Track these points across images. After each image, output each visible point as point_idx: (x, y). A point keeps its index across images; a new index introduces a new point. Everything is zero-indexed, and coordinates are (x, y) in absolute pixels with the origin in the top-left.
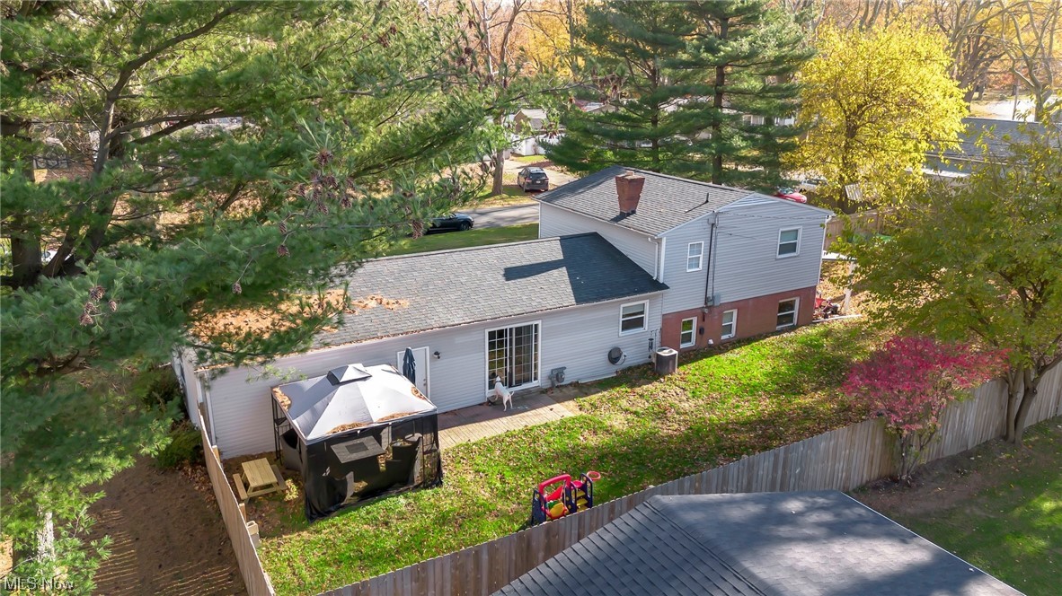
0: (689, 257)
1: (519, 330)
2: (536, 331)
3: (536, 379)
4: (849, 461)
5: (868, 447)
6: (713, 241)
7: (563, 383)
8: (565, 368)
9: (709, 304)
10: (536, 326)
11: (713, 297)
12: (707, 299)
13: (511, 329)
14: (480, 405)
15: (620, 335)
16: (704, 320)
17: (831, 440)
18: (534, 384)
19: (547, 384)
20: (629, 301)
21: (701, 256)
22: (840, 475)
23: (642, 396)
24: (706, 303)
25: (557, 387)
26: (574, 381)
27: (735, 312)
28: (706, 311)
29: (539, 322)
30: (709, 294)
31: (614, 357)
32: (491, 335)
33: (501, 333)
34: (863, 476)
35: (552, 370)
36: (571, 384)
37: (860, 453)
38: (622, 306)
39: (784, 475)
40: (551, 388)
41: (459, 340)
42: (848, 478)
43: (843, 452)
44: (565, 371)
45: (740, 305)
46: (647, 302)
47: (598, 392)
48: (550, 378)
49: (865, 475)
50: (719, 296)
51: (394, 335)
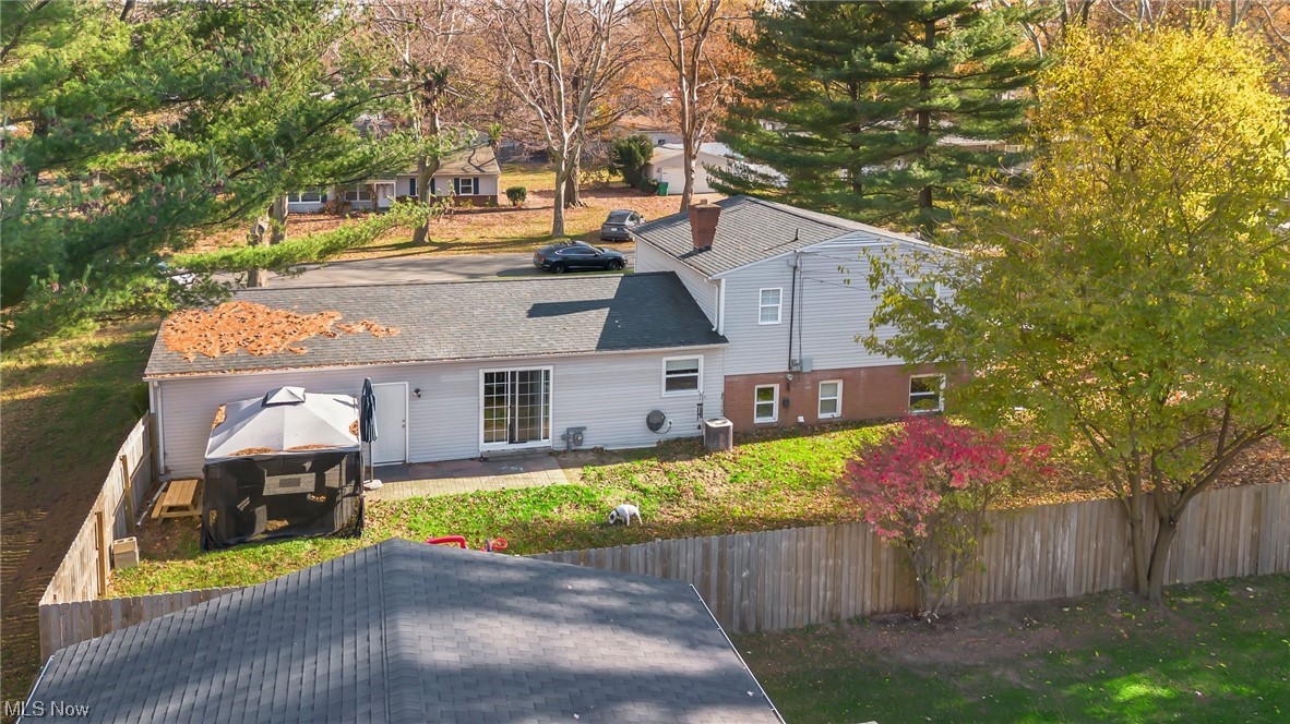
0: (761, 306)
1: (523, 375)
2: (547, 378)
3: (546, 437)
4: (836, 574)
5: (868, 562)
6: (797, 288)
7: (581, 448)
8: (585, 428)
9: (795, 369)
10: (547, 372)
11: (801, 360)
12: (791, 363)
13: (513, 373)
14: (471, 459)
15: (663, 396)
16: (788, 389)
17: (797, 540)
18: (542, 443)
19: (560, 446)
20: (674, 353)
21: (780, 305)
22: (821, 593)
23: (667, 473)
24: (790, 368)
25: (574, 451)
26: (599, 446)
27: (840, 384)
28: (790, 377)
29: (550, 368)
30: (795, 356)
31: (655, 422)
32: (489, 377)
33: (501, 377)
34: (863, 603)
35: (569, 429)
36: (592, 450)
37: (853, 568)
38: (665, 359)
39: (721, 576)
40: (565, 452)
41: (448, 378)
42: (836, 601)
43: (823, 562)
44: (584, 432)
45: (848, 376)
46: (701, 358)
47: (617, 463)
48: (564, 438)
49: (868, 603)
50: (810, 361)
51: (362, 363)
